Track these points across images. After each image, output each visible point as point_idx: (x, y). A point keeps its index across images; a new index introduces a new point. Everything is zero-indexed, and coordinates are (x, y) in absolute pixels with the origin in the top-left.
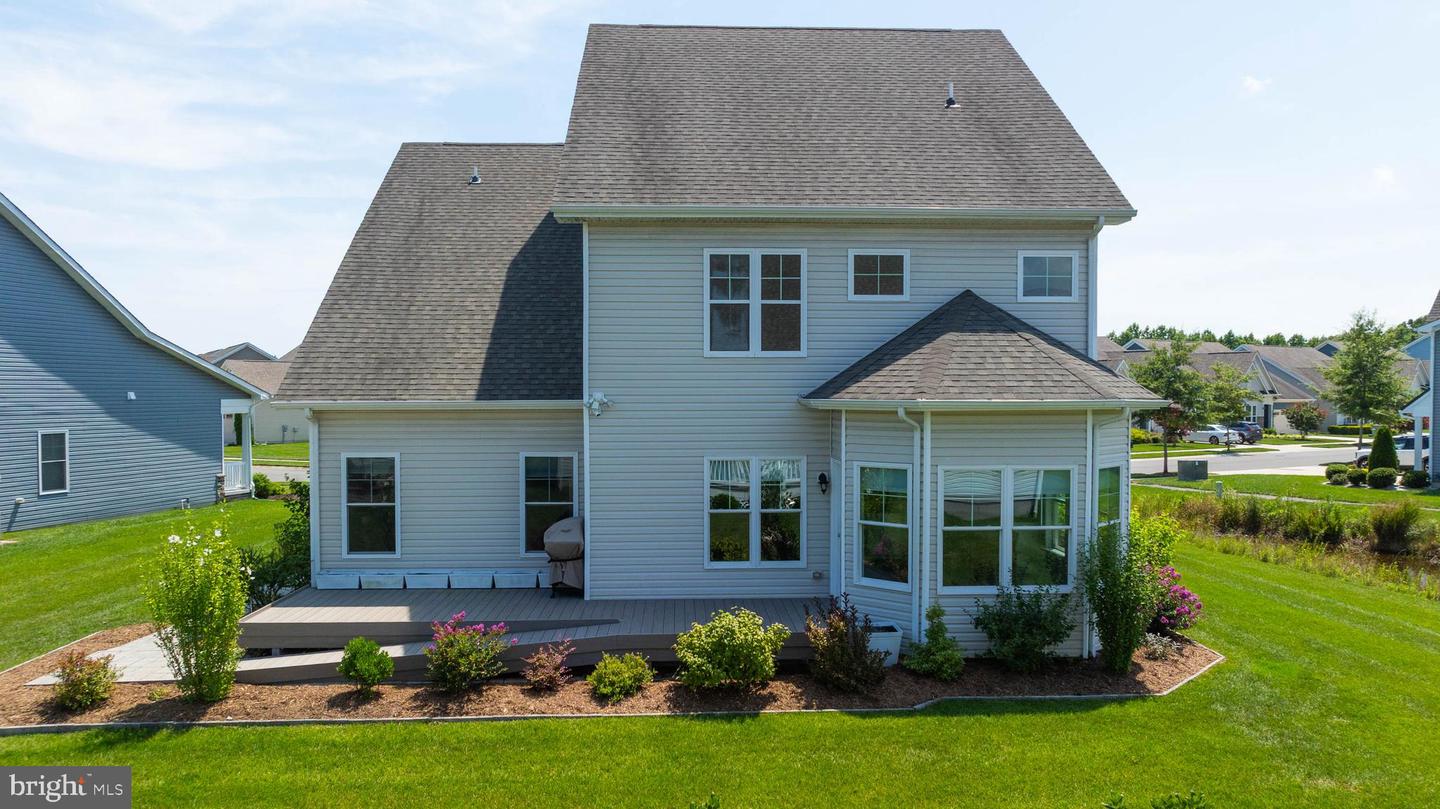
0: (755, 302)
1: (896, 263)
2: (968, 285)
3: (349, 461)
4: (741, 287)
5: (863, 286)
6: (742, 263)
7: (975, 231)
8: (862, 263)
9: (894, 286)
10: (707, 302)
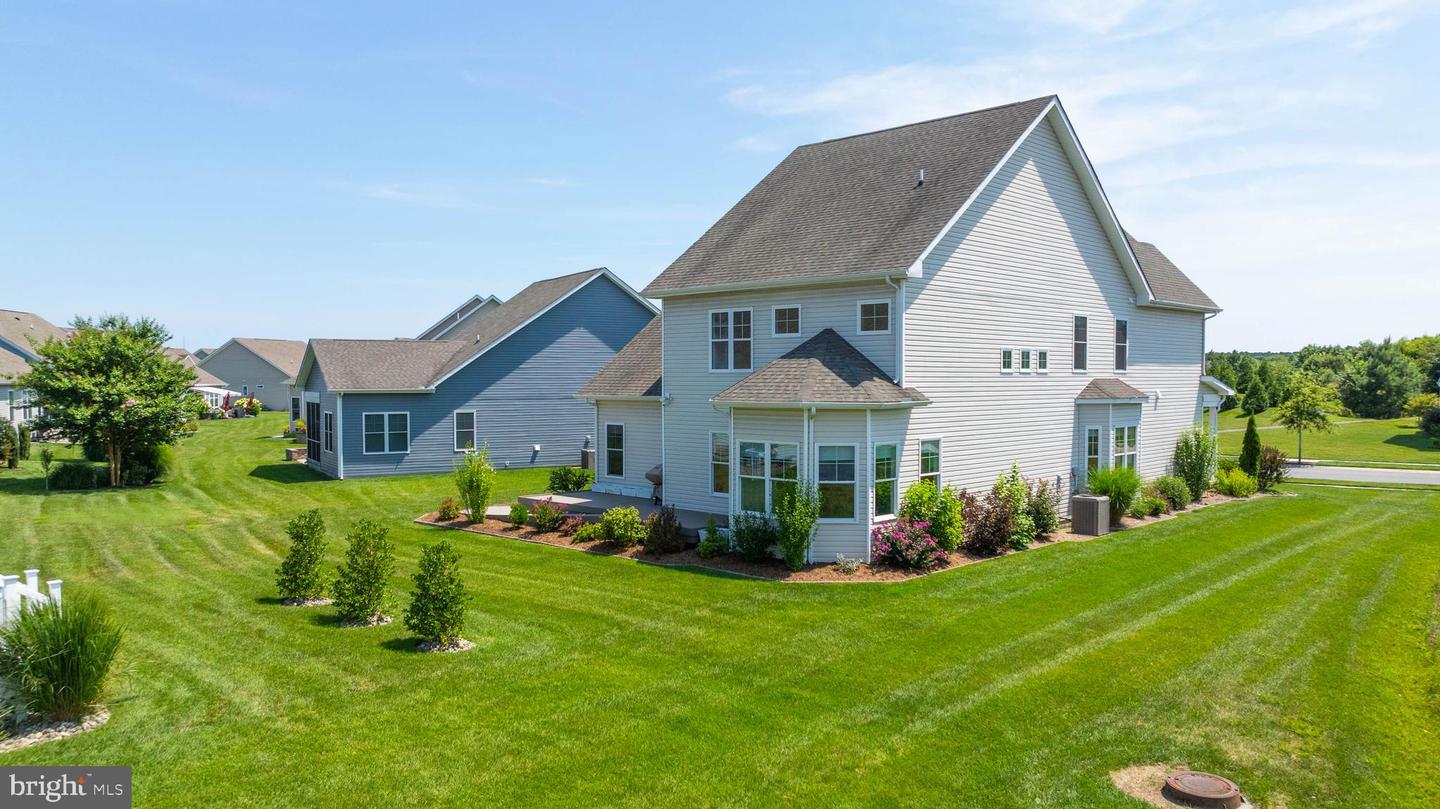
0: (731, 339)
1: (794, 313)
2: (828, 325)
3: (609, 426)
4: (725, 333)
5: (780, 328)
6: (725, 315)
7: (835, 289)
8: (780, 314)
9: (794, 328)
10: (711, 340)
